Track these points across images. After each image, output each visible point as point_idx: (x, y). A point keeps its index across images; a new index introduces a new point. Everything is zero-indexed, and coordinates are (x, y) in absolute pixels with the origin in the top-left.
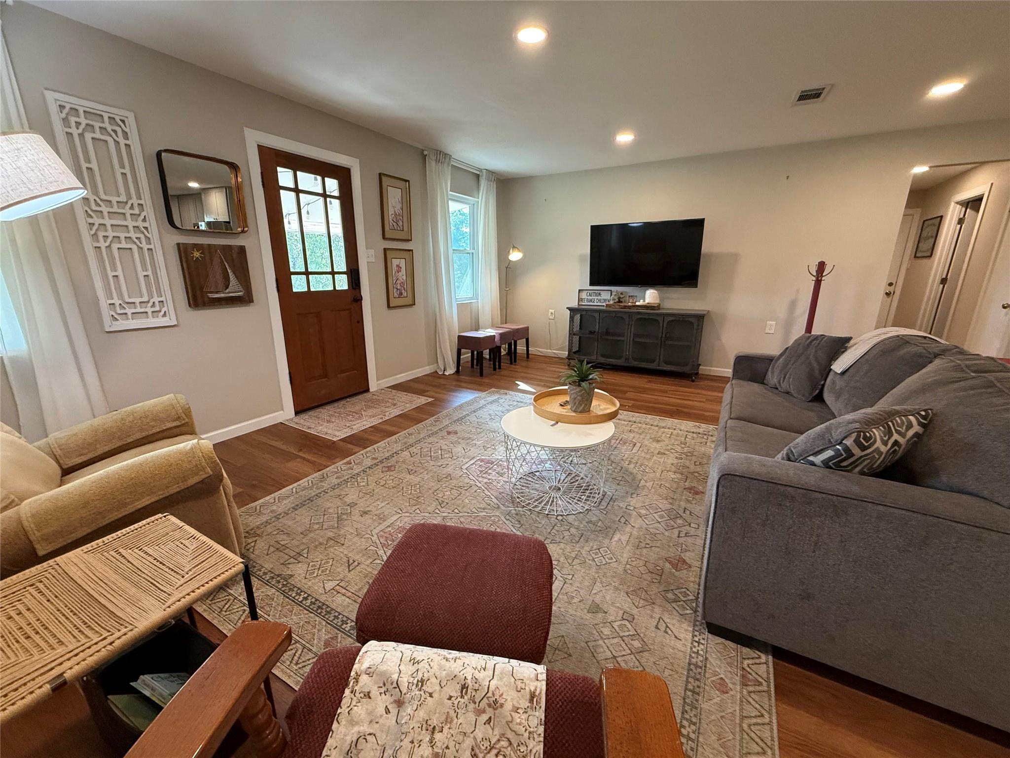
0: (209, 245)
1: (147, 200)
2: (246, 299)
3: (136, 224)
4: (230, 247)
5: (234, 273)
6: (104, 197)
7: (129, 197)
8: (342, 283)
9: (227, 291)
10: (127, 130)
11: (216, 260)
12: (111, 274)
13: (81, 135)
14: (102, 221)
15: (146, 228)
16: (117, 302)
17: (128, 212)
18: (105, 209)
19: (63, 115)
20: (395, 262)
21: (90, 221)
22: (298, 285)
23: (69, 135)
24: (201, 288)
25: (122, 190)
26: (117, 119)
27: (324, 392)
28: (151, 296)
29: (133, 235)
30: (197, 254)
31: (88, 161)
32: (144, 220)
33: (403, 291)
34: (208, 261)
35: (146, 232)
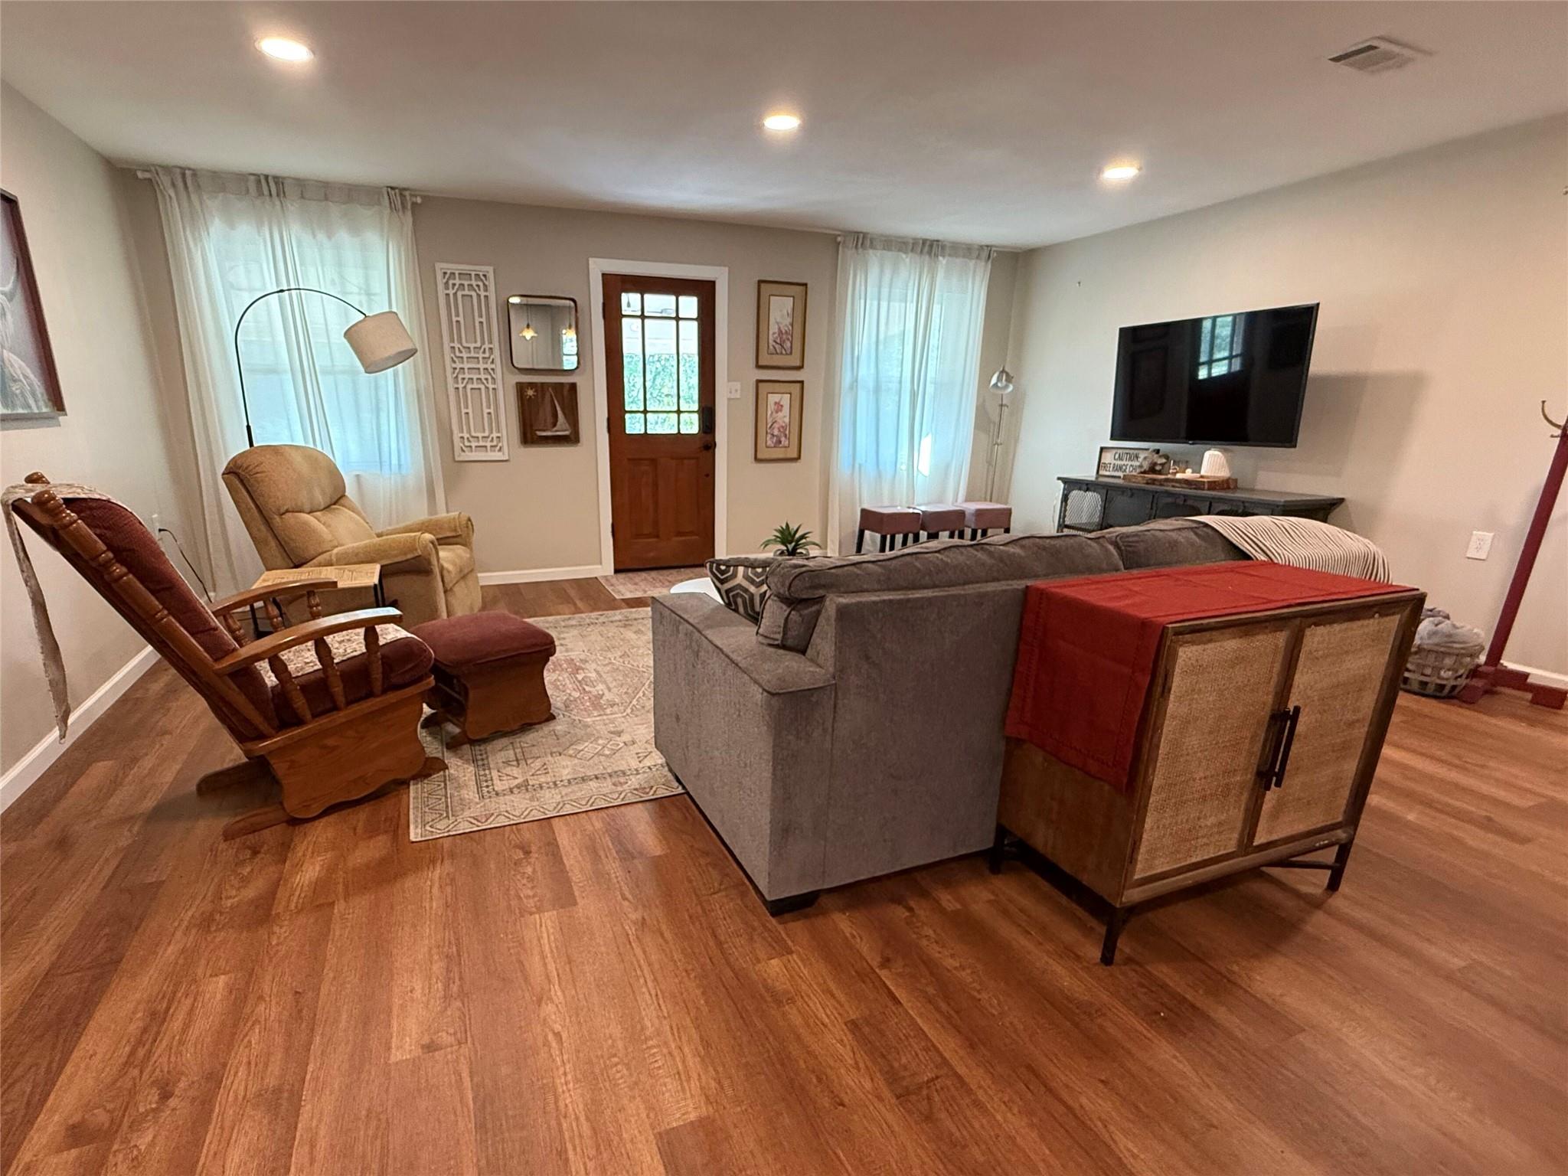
0: (542, 384)
1: (496, 345)
2: (572, 438)
3: (485, 366)
4: (562, 384)
5: (563, 411)
6: (465, 345)
7: (483, 343)
8: (691, 425)
9: (555, 429)
10: (487, 283)
11: (547, 397)
12: (464, 411)
13: (455, 294)
14: (461, 366)
15: (493, 369)
16: (466, 435)
17: (481, 355)
18: (465, 355)
19: (445, 281)
20: (773, 399)
21: (454, 365)
22: (634, 426)
23: (448, 295)
24: (531, 426)
25: (479, 339)
26: (481, 274)
28: (491, 432)
29: (483, 376)
30: (530, 393)
31: (457, 315)
32: (492, 362)
34: (540, 400)
35: (492, 372)
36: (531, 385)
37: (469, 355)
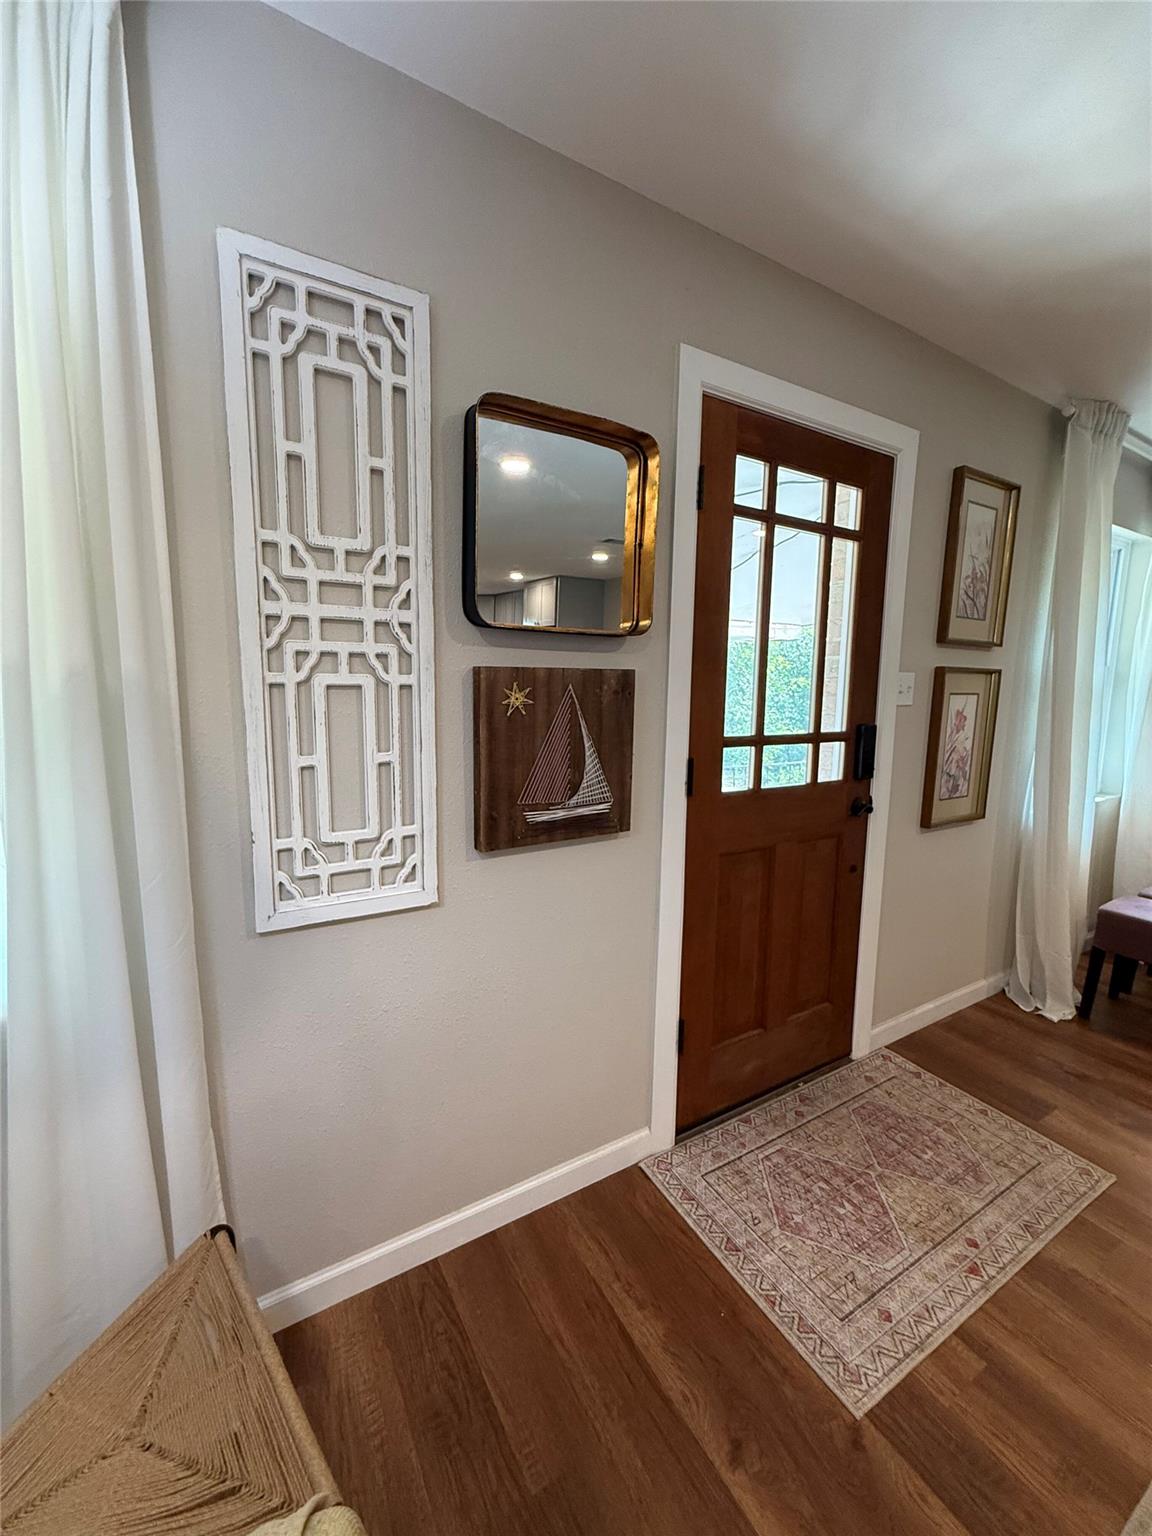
0: (550, 671)
1: (420, 550)
2: (613, 822)
3: (382, 615)
4: (598, 675)
5: (599, 752)
6: (317, 540)
7: (378, 538)
9: (573, 801)
10: (405, 345)
11: (561, 721)
12: (297, 761)
13: (288, 360)
14: (299, 610)
15: (406, 626)
16: (298, 842)
17: (369, 579)
18: (313, 574)
19: (253, 302)
20: (956, 703)
21: (270, 607)
22: (736, 773)
23: (258, 357)
24: (512, 797)
25: (364, 522)
26: (387, 312)
27: (749, 1068)
28: (385, 823)
29: (370, 648)
30: (517, 699)
31: (293, 433)
32: (405, 604)
33: (961, 782)
34: (541, 717)
35: (403, 637)
36: (522, 676)
37: (328, 576)
